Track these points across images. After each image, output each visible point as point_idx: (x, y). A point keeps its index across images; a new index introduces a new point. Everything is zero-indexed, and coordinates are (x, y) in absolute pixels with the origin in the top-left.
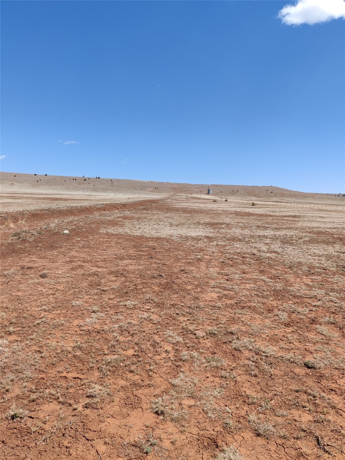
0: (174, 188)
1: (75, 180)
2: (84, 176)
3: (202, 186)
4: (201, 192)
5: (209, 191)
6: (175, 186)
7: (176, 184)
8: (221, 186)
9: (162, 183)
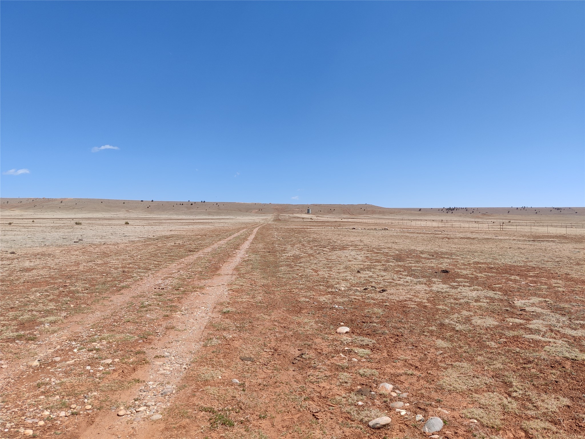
0: (277, 209)
1: (182, 204)
2: (189, 201)
3: (303, 206)
4: (302, 212)
5: (308, 210)
6: (277, 207)
7: (278, 205)
8: (320, 205)
9: (265, 205)
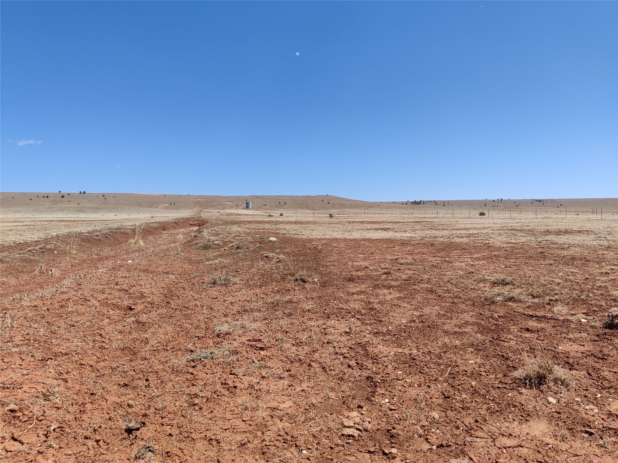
0: (198, 203)
1: (47, 197)
2: (60, 192)
3: (238, 198)
4: (237, 206)
5: (247, 204)
6: (199, 199)
7: (200, 197)
8: (263, 197)
9: (180, 196)
